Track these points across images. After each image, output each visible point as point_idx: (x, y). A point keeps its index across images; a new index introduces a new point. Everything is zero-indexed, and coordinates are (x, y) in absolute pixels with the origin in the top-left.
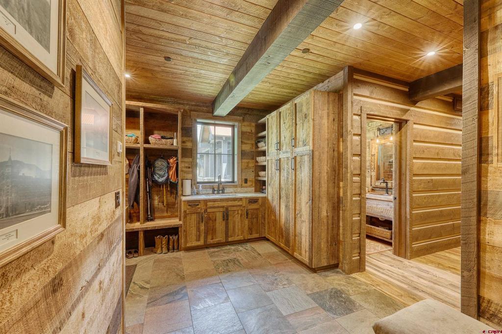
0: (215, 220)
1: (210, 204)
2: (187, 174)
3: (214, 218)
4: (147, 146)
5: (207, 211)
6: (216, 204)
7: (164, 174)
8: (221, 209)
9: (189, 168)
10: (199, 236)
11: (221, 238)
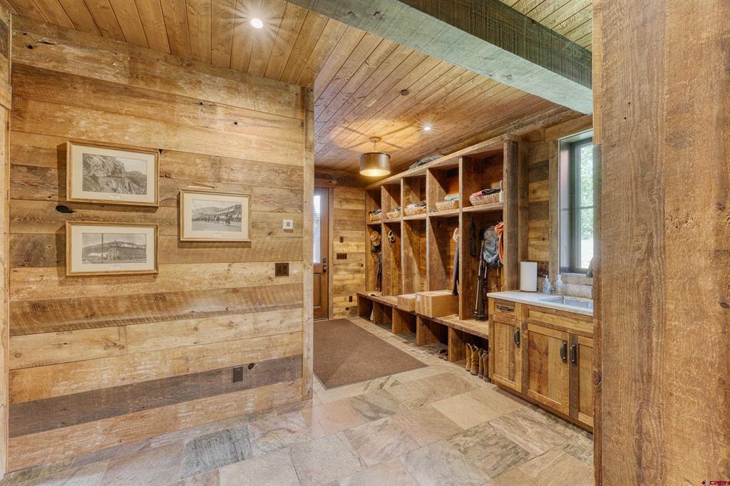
0: (547, 354)
1: (535, 315)
2: (540, 250)
3: (544, 348)
4: (467, 209)
5: (527, 328)
6: (548, 319)
7: (495, 250)
8: (559, 335)
9: (544, 239)
10: (514, 371)
11: (559, 400)
